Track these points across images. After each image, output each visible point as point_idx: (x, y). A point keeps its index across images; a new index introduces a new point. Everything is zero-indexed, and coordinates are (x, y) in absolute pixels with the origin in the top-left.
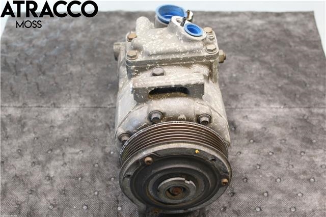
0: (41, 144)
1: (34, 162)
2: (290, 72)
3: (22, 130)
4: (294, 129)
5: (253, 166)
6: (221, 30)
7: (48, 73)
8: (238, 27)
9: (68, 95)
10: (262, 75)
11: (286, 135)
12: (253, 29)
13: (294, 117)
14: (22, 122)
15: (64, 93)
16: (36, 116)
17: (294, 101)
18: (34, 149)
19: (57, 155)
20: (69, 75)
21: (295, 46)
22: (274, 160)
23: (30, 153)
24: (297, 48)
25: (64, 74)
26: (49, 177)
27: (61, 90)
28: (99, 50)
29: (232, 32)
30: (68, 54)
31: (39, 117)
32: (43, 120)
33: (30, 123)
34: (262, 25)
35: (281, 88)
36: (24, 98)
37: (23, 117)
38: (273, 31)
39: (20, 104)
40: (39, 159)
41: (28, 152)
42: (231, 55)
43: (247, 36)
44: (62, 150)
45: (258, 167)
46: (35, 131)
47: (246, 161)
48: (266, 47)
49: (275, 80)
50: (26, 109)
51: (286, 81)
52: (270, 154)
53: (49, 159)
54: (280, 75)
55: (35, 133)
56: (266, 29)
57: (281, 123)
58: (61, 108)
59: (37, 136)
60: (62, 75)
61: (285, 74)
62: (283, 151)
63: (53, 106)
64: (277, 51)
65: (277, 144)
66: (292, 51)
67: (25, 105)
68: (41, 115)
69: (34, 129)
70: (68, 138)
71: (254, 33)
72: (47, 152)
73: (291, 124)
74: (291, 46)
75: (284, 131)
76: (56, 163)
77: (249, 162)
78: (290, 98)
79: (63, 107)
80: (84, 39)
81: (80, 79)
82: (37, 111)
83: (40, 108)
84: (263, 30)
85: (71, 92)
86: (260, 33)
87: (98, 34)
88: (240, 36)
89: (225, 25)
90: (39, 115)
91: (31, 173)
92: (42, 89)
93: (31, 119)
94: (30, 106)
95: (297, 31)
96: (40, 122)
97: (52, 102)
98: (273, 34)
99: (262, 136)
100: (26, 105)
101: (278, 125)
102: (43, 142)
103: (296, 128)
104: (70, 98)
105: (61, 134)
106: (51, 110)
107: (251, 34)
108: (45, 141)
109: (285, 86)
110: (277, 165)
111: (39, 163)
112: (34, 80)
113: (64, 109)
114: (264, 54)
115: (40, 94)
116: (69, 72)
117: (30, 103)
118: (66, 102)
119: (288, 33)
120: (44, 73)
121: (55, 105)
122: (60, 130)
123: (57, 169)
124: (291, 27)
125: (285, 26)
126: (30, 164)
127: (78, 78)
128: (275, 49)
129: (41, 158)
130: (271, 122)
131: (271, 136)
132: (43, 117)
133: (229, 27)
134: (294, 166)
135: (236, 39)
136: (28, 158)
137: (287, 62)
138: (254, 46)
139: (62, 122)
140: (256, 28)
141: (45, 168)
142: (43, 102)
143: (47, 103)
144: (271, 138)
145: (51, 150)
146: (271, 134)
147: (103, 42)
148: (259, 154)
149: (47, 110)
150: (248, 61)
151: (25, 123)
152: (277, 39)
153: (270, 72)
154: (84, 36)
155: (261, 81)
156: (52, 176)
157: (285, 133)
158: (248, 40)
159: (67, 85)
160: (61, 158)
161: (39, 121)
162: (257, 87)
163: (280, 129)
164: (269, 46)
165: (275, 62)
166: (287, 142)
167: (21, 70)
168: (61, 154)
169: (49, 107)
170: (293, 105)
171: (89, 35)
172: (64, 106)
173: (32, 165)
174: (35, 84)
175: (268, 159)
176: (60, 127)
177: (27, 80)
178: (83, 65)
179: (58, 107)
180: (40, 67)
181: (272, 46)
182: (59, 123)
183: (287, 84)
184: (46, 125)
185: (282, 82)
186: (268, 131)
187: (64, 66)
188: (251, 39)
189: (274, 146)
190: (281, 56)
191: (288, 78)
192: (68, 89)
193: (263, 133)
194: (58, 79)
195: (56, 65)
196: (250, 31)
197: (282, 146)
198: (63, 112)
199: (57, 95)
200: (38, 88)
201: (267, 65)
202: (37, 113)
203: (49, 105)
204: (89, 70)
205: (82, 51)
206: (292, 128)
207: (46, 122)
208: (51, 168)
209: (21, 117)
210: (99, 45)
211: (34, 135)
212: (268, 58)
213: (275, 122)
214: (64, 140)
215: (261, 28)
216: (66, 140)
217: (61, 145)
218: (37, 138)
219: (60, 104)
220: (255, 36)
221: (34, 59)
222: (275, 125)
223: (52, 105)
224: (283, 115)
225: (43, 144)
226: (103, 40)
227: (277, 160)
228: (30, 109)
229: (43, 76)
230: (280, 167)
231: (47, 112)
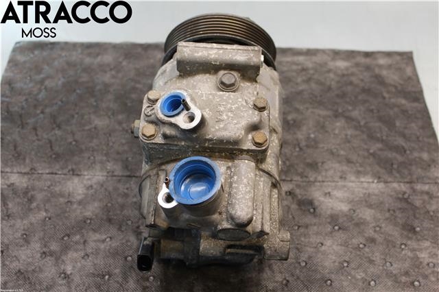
0: (55, 227)
1: (44, 253)
2: (384, 133)
3: (29, 206)
4: (391, 212)
5: (339, 263)
6: (294, 74)
7: (64, 126)
8: (316, 70)
9: (92, 158)
10: (349, 137)
11: (381, 221)
12: (335, 73)
13: (391, 196)
14: (30, 194)
15: (86, 155)
16: (49, 187)
17: (390, 172)
18: (45, 234)
19: (76, 243)
20: (93, 130)
21: (390, 98)
22: (366, 255)
23: (40, 239)
24: (393, 100)
25: (87, 128)
26: (65, 274)
27: (81, 151)
28: (134, 96)
29: (309, 76)
30: (92, 100)
31: (52, 188)
32: (58, 192)
33: (40, 196)
34: (347, 69)
35: (373, 155)
36: (32, 161)
37: (30, 187)
38: (361, 77)
39: (27, 170)
40: (52, 248)
41: (36, 238)
42: (307, 109)
43: (328, 83)
44: (83, 235)
45: (346, 265)
46: (47, 208)
47: (330, 256)
48: (353, 99)
49: (366, 144)
50: (35, 176)
51: (379, 145)
52: (361, 246)
53: (66, 249)
54: (371, 137)
55: (46, 211)
56: (353, 74)
57: (375, 204)
58: (82, 176)
59: (49, 215)
60: (83, 130)
61: (379, 135)
62: (377, 243)
63: (71, 173)
64: (367, 105)
65: (370, 232)
66: (386, 105)
67: (33, 171)
68: (55, 185)
69: (45, 206)
70: (91, 219)
71: (337, 79)
72: (63, 238)
73: (387, 205)
74: (384, 98)
75: (379, 215)
76: (75, 255)
77: (334, 258)
78: (386, 169)
79: (85, 175)
80: (113, 81)
81: (108, 135)
82: (50, 180)
83: (54, 176)
84: (348, 75)
85: (95, 153)
86: (344, 76)
87: (132, 74)
88: (319, 83)
89: (300, 67)
90: (52, 185)
91: (40, 267)
92: (56, 149)
93: (42, 190)
94: (40, 172)
95: (392, 77)
96: (54, 195)
97: (70, 167)
98: (362, 80)
99: (350, 221)
100: (35, 170)
101: (370, 206)
102: (58, 225)
103: (394, 211)
104: (94, 162)
105: (81, 213)
106: (69, 179)
107: (333, 80)
108: (61, 223)
109: (379, 153)
110: (371, 262)
111: (51, 254)
112: (45, 136)
113: (86, 177)
114: (350, 108)
115: (54, 156)
116: (93, 126)
117: (40, 168)
118: (89, 167)
119: (380, 80)
120: (59, 127)
121: (75, 173)
122: (81, 207)
123: (76, 262)
124: (384, 73)
125: (377, 71)
126: (39, 255)
127: (105, 134)
128: (365, 101)
129: (54, 247)
130: (362, 201)
131: (362, 221)
132: (57, 189)
133: (304, 70)
134: (393, 264)
135: (313, 85)
136: (36, 246)
137: (380, 119)
138: (338, 96)
139: (83, 196)
140: (339, 72)
141: (60, 262)
142: (58, 167)
143: (62, 169)
144: (362, 223)
145: (68, 236)
146: (361, 218)
147: (138, 86)
148: (347, 246)
149: (63, 179)
150: (330, 117)
151: (32, 197)
152: (366, 88)
153: (358, 133)
154: (113, 77)
155: (348, 145)
156: (69, 272)
157: (380, 217)
158: (330, 88)
159: (90, 144)
160: (81, 247)
161: (52, 193)
162: (342, 152)
163: (373, 211)
164: (356, 97)
165: (364, 118)
166: (383, 230)
167: (29, 121)
168: (82, 241)
169: (65, 174)
170: (390, 179)
171: (120, 75)
172: (86, 173)
173: (41, 257)
174: (47, 141)
175: (358, 253)
176: (80, 203)
177: (37, 135)
178: (112, 117)
179: (78, 175)
180: (53, 117)
181: (360, 98)
182: (79, 198)
183: (381, 150)
184: (62, 200)
185: (375, 147)
186: (358, 215)
187: (86, 117)
188: (332, 87)
189: (366, 235)
190: (372, 111)
191: (382, 141)
192: (91, 149)
193: (352, 217)
194: (78, 136)
195: (76, 116)
196: (332, 75)
197: (376, 236)
198: (85, 182)
199: (76, 159)
200: (51, 147)
201: (354, 123)
202: (49, 183)
203: (65, 171)
204: (120, 123)
205: (110, 97)
206: (389, 210)
207: (62, 195)
208: (68, 262)
209: (27, 188)
210: (134, 89)
211: (44, 214)
212: (355, 114)
213: (366, 201)
214: (85, 222)
215: (345, 72)
216: (89, 221)
217: (82, 228)
218: (50, 219)
219: (80, 171)
220: (338, 82)
221: (46, 106)
222: (367, 206)
223: (69, 171)
224: (376, 192)
225: (58, 227)
226: (139, 82)
227: (370, 255)
228: (40, 177)
229: (58, 130)
230: (375, 265)
231: (63, 181)
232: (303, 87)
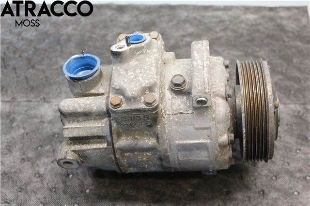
0: (31, 140)
1: (23, 159)
2: (284, 68)
3: (11, 125)
4: (289, 126)
6: (214, 25)
7: (38, 67)
8: (231, 22)
9: (59, 90)
12: (246, 24)
13: (289, 114)
14: (11, 117)
15: (54, 87)
16: (26, 111)
17: (288, 97)
18: (23, 145)
19: (48, 151)
20: (59, 69)
21: (289, 41)
23: (20, 149)
24: (291, 43)
25: (54, 67)
26: (39, 174)
27: (51, 84)
28: (90, 43)
29: (225, 26)
30: (59, 47)
31: (28, 111)
32: (33, 115)
33: (19, 118)
34: (255, 20)
36: (12, 92)
37: (11, 112)
38: (266, 26)
39: (9, 99)
41: (17, 148)
42: (224, 50)
43: (240, 31)
44: (53, 146)
46: (24, 126)
48: (260, 42)
50: (15, 103)
51: (280, 77)
53: (39, 156)
55: (24, 128)
56: (260, 24)
58: (51, 103)
59: (26, 131)
60: (52, 69)
61: (280, 69)
63: (43, 100)
64: (270, 47)
66: (286, 46)
67: (13, 100)
68: (31, 110)
69: (23, 124)
70: (58, 134)
71: (247, 27)
72: (37, 148)
73: (286, 121)
74: (284, 41)
76: (46, 160)
78: (285, 94)
79: (53, 102)
80: (74, 32)
82: (27, 106)
83: (30, 103)
84: (256, 25)
85: (61, 86)
86: (254, 27)
87: (89, 27)
88: (234, 31)
89: (218, 20)
90: (28, 110)
91: (20, 170)
92: (31, 83)
93: (20, 114)
94: (19, 100)
95: (291, 26)
96: (30, 117)
97: (42, 97)
98: (267, 29)
100: (15, 99)
102: (33, 138)
103: (291, 125)
104: (60, 92)
105: (51, 130)
106: (41, 105)
107: (244, 29)
108: (35, 137)
109: (280, 82)
111: (29, 160)
112: (23, 74)
113: (55, 104)
114: (257, 49)
115: (29, 89)
116: (59, 66)
117: (19, 97)
118: (56, 96)
119: (281, 28)
120: (33, 67)
121: (45, 100)
122: (50, 125)
123: (48, 165)
124: (285, 22)
125: (279, 21)
126: (19, 161)
128: (269, 44)
129: (30, 154)
132: (32, 112)
133: (222, 21)
134: (290, 164)
135: (229, 33)
136: (17, 154)
137: (281, 57)
138: (248, 41)
139: (52, 117)
140: (249, 23)
141: (35, 165)
142: (32, 96)
143: (36, 97)
145: (41, 146)
147: (93, 36)
149: (37, 105)
151: (13, 118)
152: (270, 34)
154: (74, 29)
156: (42, 173)
157: (280, 130)
158: (242, 35)
159: (57, 80)
160: (51, 154)
161: (28, 115)
164: (262, 41)
165: (268, 57)
166: (282, 139)
167: (10, 63)
168: (51, 150)
169: (39, 102)
170: (288, 102)
171: (79, 28)
172: (54, 100)
173: (21, 162)
174: (24, 78)
176: (50, 122)
177: (16, 73)
179: (48, 102)
180: (29, 60)
181: (265, 41)
182: (49, 119)
183: (281, 80)
184: (36, 120)
187: (54, 59)
188: (244, 34)
190: (274, 51)
191: (282, 73)
192: (58, 83)
194: (48, 73)
195: (46, 59)
196: (243, 25)
198: (54, 107)
199: (47, 90)
200: (27, 82)
202: (26, 108)
203: (38, 99)
205: (72, 44)
206: (287, 125)
207: (35, 117)
208: (41, 165)
209: (9, 112)
210: (90, 38)
211: (23, 131)
212: (261, 53)
214: (54, 136)
215: (254, 23)
216: (56, 136)
217: (51, 141)
218: (27, 134)
219: (49, 99)
220: (248, 30)
221: (23, 52)
223: (41, 99)
225: (33, 140)
226: (94, 33)
228: (19, 104)
229: (33, 69)
230: (276, 164)
231: (37, 107)
232: (220, 34)
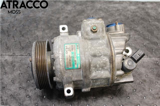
0: (24, 77)
1: (20, 87)
2: (150, 37)
3: (13, 69)
4: (152, 69)
5: (132, 90)
6: (114, 12)
7: (25, 36)
8: (123, 10)
10: (136, 38)
11: (148, 73)
12: (131, 12)
13: (152, 63)
14: (13, 64)
16: (20, 61)
17: (152, 53)
18: (20, 80)
19: (32, 83)
20: (36, 37)
22: (142, 87)
24: (153, 23)
25: (34, 36)
26: (29, 96)
28: (51, 22)
29: (120, 13)
30: (35, 24)
32: (24, 63)
33: (17, 65)
34: (135, 9)
35: (145, 46)
36: (13, 50)
37: (13, 61)
38: (141, 13)
39: (12, 54)
40: (23, 86)
41: (17, 82)
43: (128, 16)
45: (135, 90)
46: (20, 69)
47: (129, 87)
48: (137, 22)
49: (142, 41)
50: (15, 56)
51: (148, 42)
52: (140, 83)
53: (28, 86)
54: (144, 38)
55: (20, 71)
56: (137, 12)
57: (146, 66)
59: (21, 72)
60: (32, 37)
61: (147, 38)
62: (146, 82)
63: (29, 55)
64: (143, 25)
65: (144, 78)
66: (150, 25)
67: (14, 54)
68: (23, 60)
69: (19, 69)
71: (131, 14)
72: (27, 82)
73: (150, 66)
74: (150, 22)
75: (147, 71)
76: (32, 88)
77: (130, 88)
78: (150, 51)
80: (43, 16)
81: (42, 39)
82: (21, 58)
83: (22, 56)
86: (134, 14)
87: (50, 13)
88: (125, 16)
89: (116, 9)
91: (19, 93)
92: (22, 45)
93: (18, 62)
94: (17, 55)
95: (153, 13)
97: (28, 53)
98: (141, 14)
99: (136, 73)
100: (15, 54)
101: (144, 67)
107: (130, 14)
108: (26, 76)
109: (148, 45)
110: (144, 89)
111: (23, 88)
112: (18, 40)
114: (136, 26)
115: (21, 48)
116: (36, 35)
117: (17, 53)
119: (148, 14)
120: (23, 36)
123: (33, 91)
124: (150, 11)
125: (147, 10)
128: (142, 23)
129: (24, 85)
130: (141, 65)
131: (141, 73)
133: (118, 10)
134: (153, 90)
135: (122, 17)
136: (17, 85)
137: (148, 31)
138: (131, 21)
140: (132, 11)
141: (27, 91)
142: (23, 53)
143: (25, 53)
144: (141, 74)
145: (29, 80)
146: (140, 72)
147: (53, 18)
148: (135, 83)
149: (26, 58)
150: (128, 30)
151: (14, 65)
152: (143, 17)
153: (139, 37)
154: (43, 14)
155: (135, 42)
156: (30, 95)
157: (148, 71)
161: (22, 63)
162: (133, 45)
163: (145, 69)
164: (139, 22)
165: (142, 30)
166: (149, 77)
167: (11, 33)
169: (26, 56)
170: (151, 56)
171: (46, 13)
173: (19, 89)
174: (19, 42)
175: (139, 86)
177: (14, 39)
178: (43, 31)
179: (31, 56)
180: (20, 32)
183: (148, 44)
184: (26, 66)
185: (146, 43)
186: (139, 70)
187: (33, 31)
188: (129, 17)
189: (142, 79)
190: (145, 27)
191: (149, 40)
193: (137, 71)
194: (30, 40)
195: (29, 31)
196: (129, 12)
197: (146, 79)
199: (30, 49)
200: (20, 44)
201: (138, 32)
202: (20, 59)
204: (47, 34)
205: (42, 23)
207: (26, 64)
208: (30, 91)
209: (12, 62)
210: (51, 19)
211: (20, 72)
212: (138, 29)
213: (142, 65)
215: (134, 11)
218: (22, 74)
220: (132, 15)
221: (17, 27)
222: (143, 67)
224: (146, 61)
227: (144, 87)
228: (17, 57)
229: (23, 37)
231: (26, 59)
232: (118, 17)
